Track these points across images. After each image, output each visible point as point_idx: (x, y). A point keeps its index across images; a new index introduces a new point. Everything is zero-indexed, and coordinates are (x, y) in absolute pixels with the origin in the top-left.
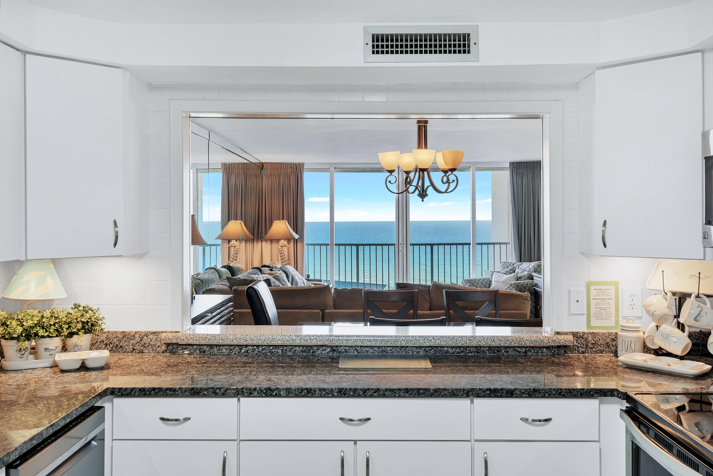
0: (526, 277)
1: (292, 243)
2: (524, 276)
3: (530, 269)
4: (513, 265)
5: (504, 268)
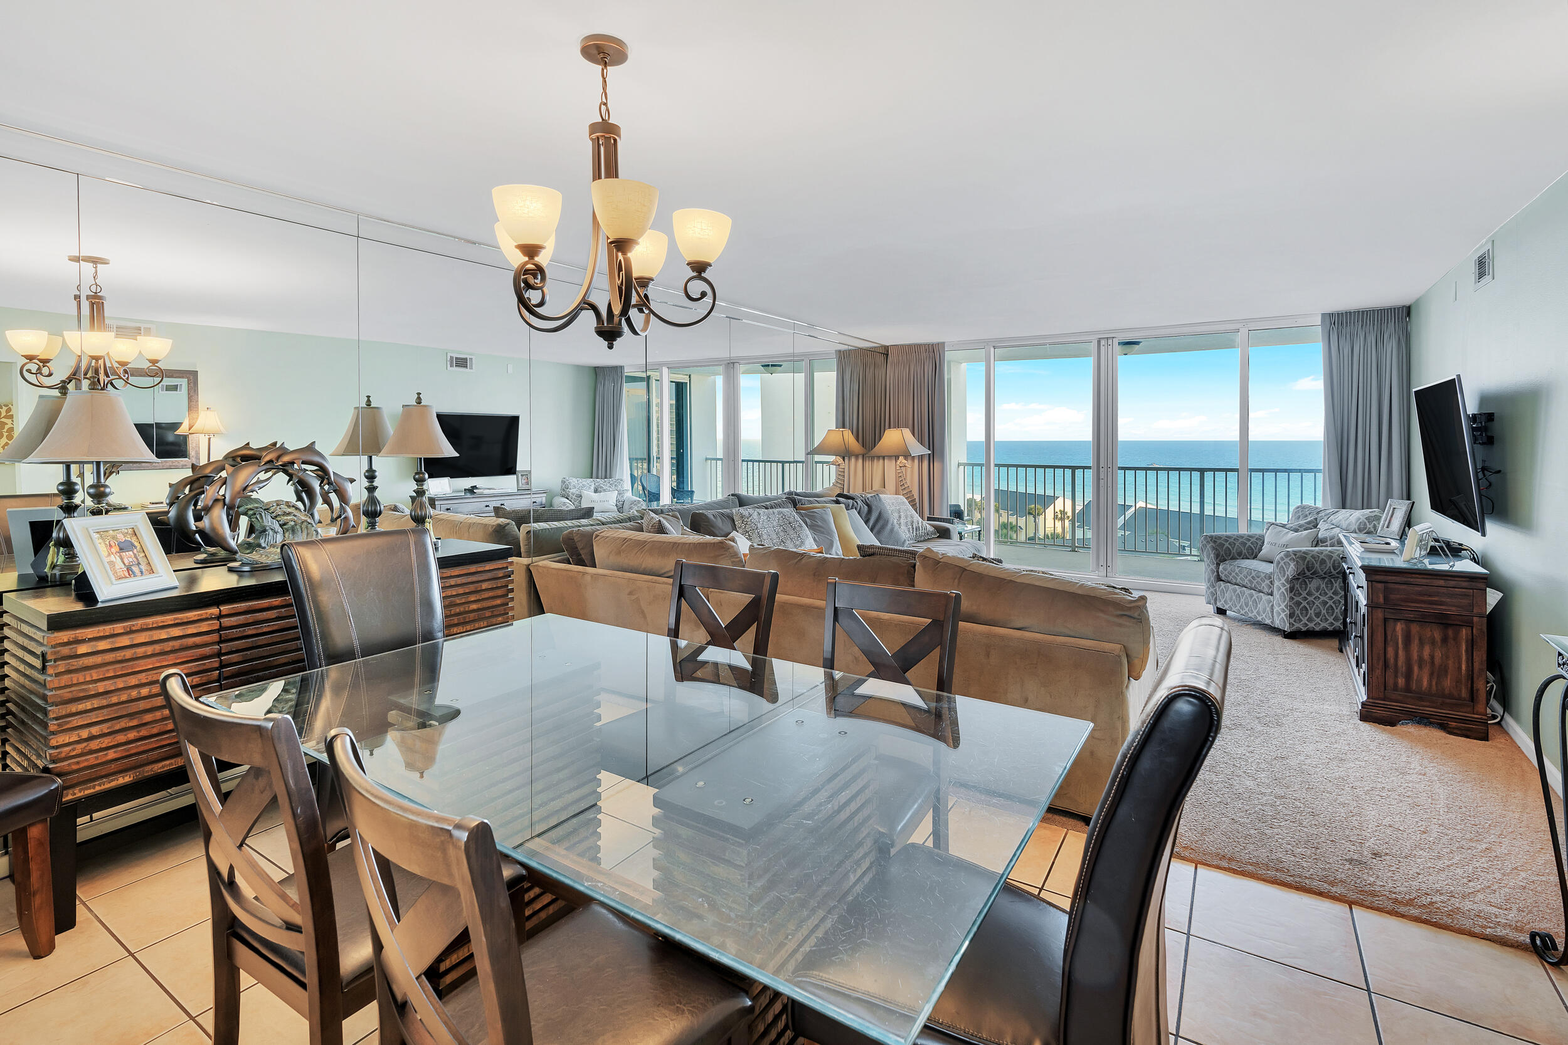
0: (1333, 539)
3: (1349, 524)
4: (1318, 513)
5: (1299, 517)
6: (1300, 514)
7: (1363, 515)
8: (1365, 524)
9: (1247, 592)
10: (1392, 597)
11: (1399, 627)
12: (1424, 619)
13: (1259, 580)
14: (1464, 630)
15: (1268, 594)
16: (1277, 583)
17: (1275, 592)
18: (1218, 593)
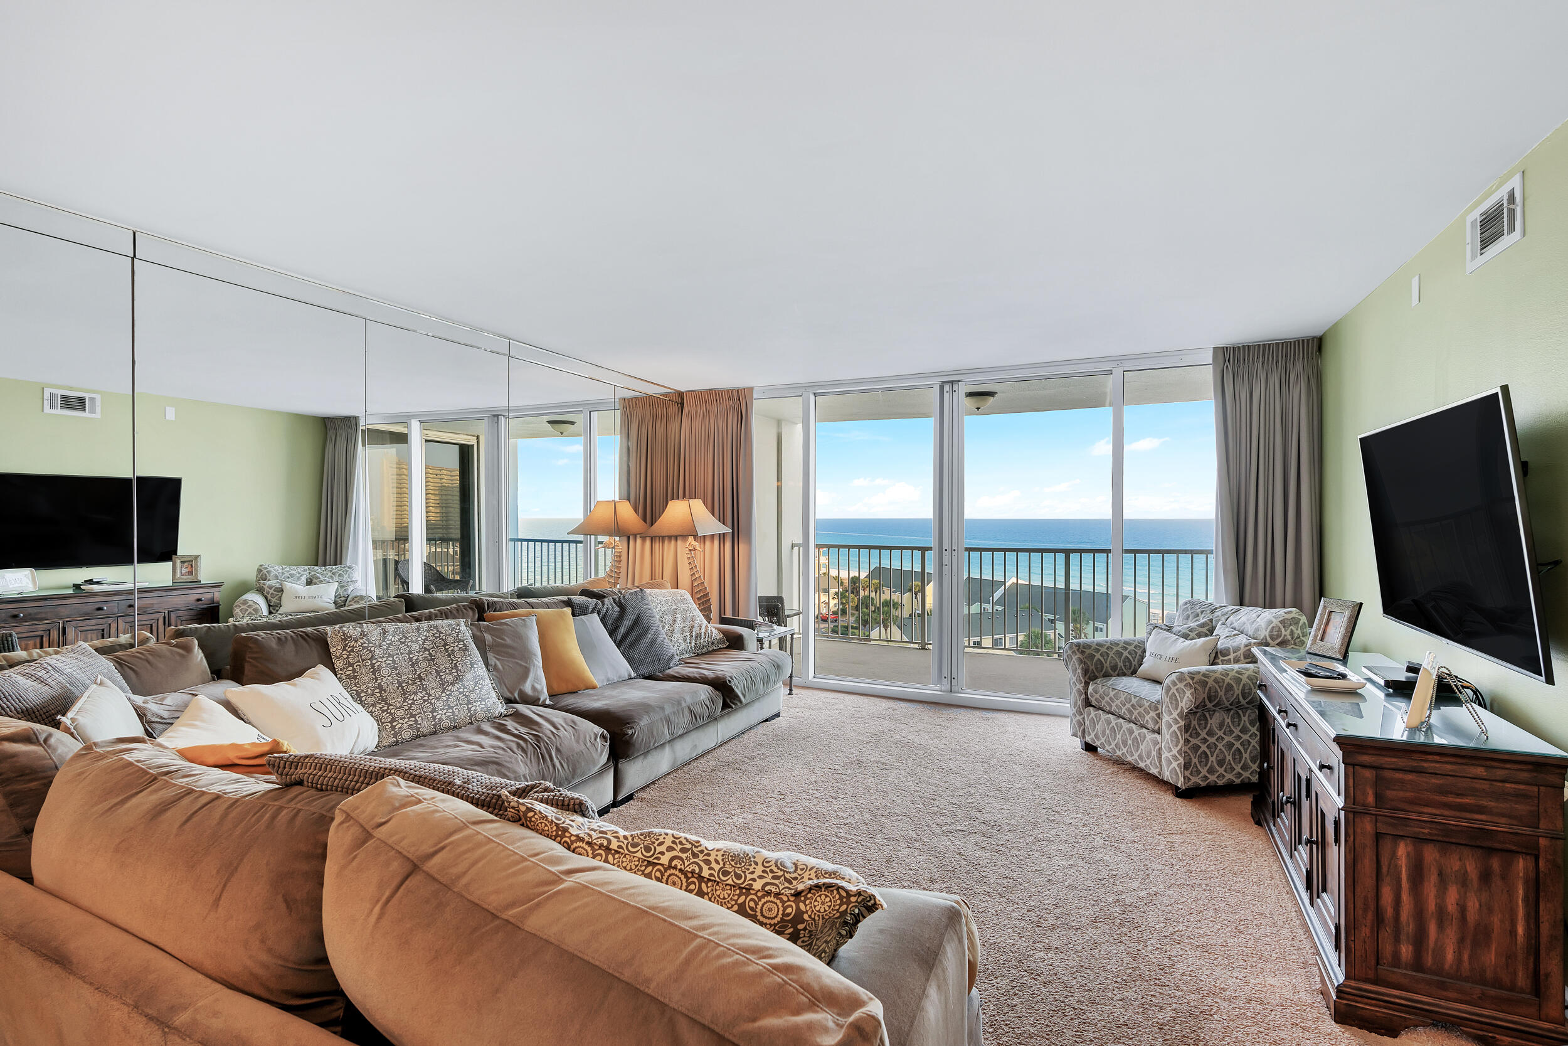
0: (1241, 652)
2: (1233, 651)
3: (1257, 630)
4: (1213, 612)
5: (1188, 617)
6: (1189, 612)
7: (1275, 618)
8: (1279, 630)
9: (1126, 725)
10: (1390, 794)
11: (1403, 850)
12: (1446, 840)
13: (1141, 710)
14: (1521, 860)
15: (1154, 731)
16: (1166, 718)
17: (1164, 730)
18: (1087, 723)
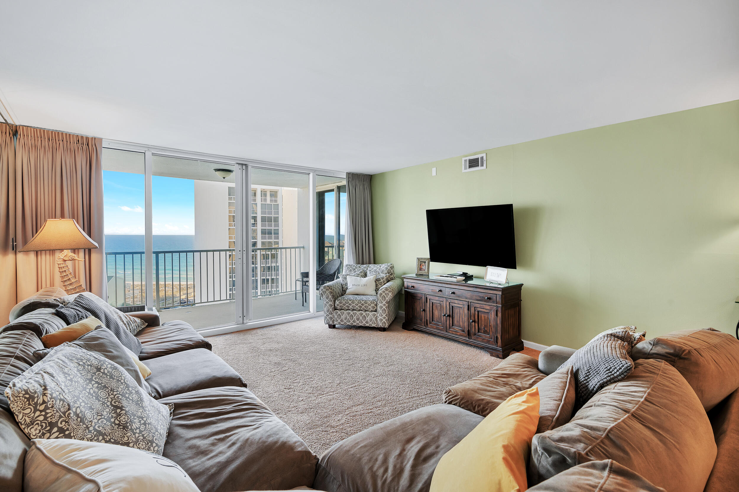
1: (82, 254)
2: (383, 278)
6: (351, 268)
8: (390, 270)
9: (358, 313)
10: (506, 300)
11: (507, 312)
12: (511, 307)
13: (367, 305)
14: (517, 308)
15: (372, 311)
16: (380, 305)
17: (379, 309)
